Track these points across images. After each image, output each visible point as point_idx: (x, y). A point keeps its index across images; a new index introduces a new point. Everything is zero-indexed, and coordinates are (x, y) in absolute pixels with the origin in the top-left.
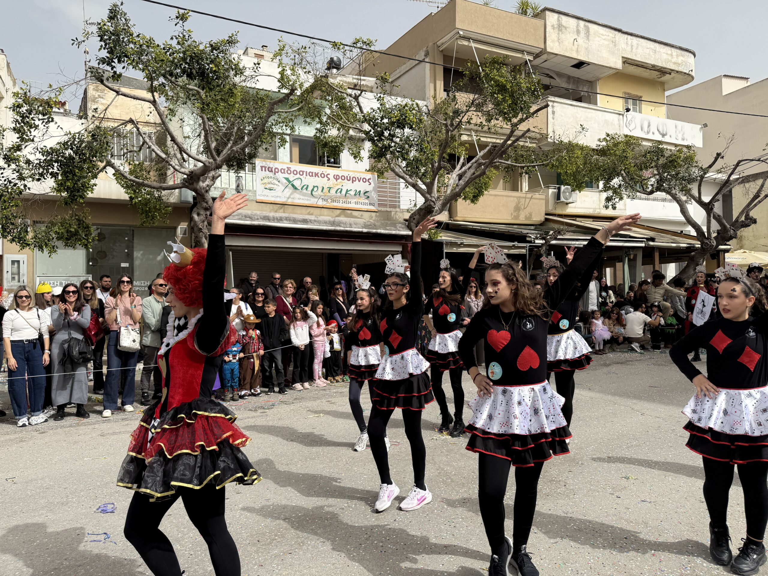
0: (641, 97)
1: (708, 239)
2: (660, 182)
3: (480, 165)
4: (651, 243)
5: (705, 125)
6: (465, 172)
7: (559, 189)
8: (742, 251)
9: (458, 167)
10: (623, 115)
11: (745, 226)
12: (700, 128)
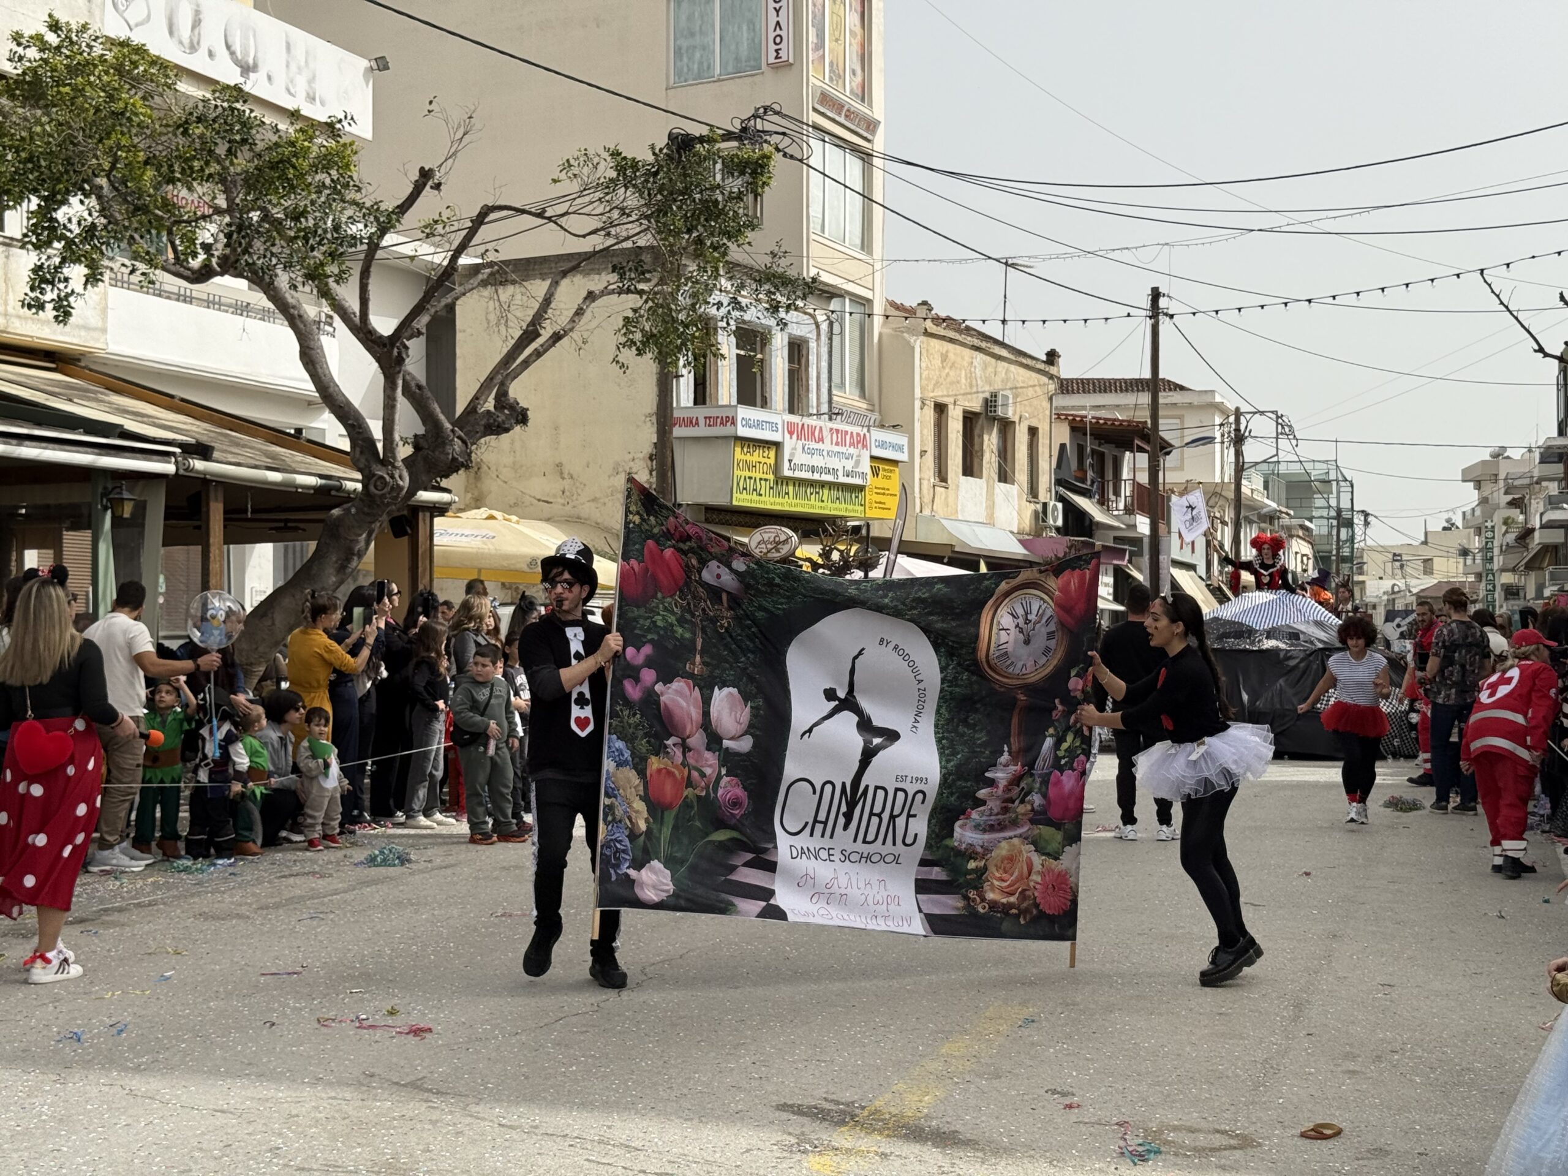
4: (199, 465)
5: (382, 64)
8: (483, 512)
11: (497, 428)
12: (366, 69)
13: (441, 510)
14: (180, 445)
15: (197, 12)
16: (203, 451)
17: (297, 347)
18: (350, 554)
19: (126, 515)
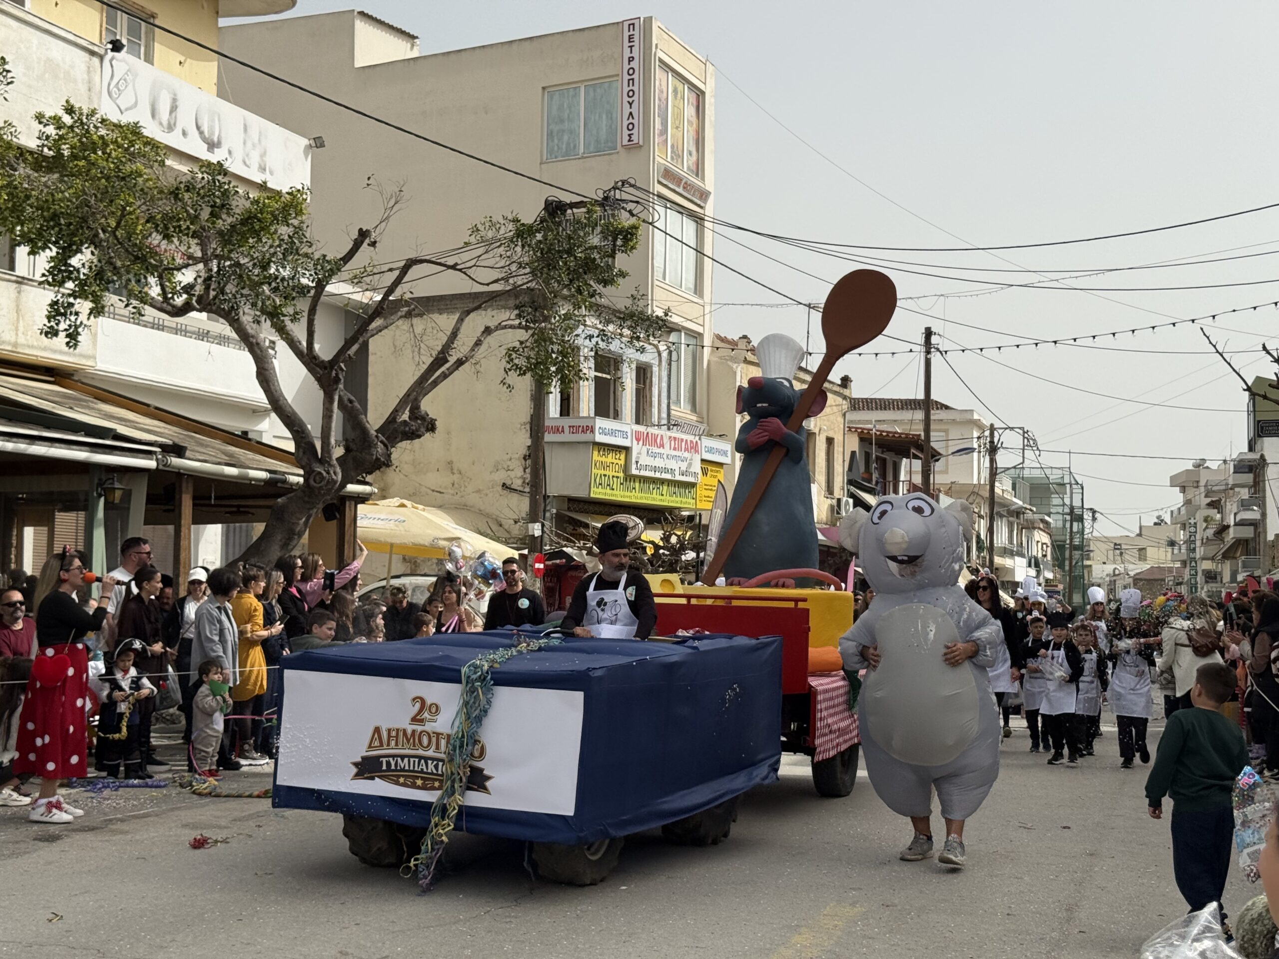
0: (153, 16)
1: (323, 462)
4: (176, 461)
5: (318, 143)
8: (396, 500)
10: (101, 58)
11: (413, 435)
12: (306, 146)
13: (362, 499)
14: (161, 446)
15: (174, 100)
16: (178, 450)
17: (254, 368)
18: (291, 536)
19: (117, 501)
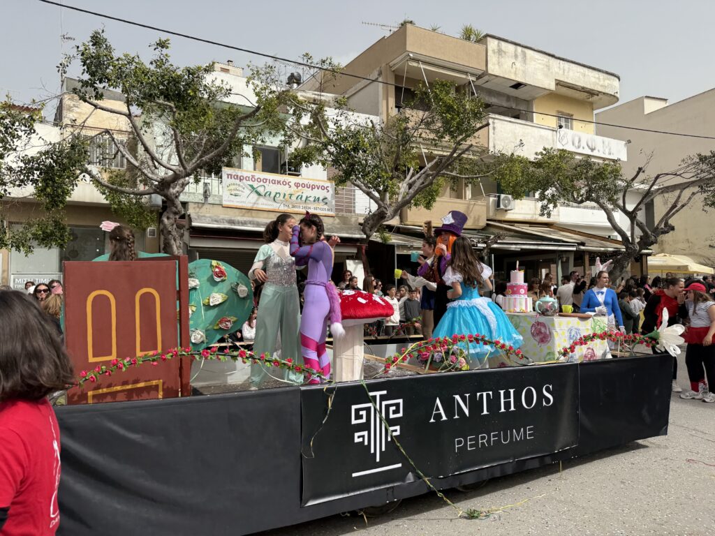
0: (572, 115)
1: (632, 244)
2: (590, 191)
3: (428, 175)
4: (582, 247)
5: (629, 142)
6: (414, 182)
7: (499, 197)
8: (663, 254)
9: (408, 177)
10: (556, 131)
11: (665, 232)
12: (625, 144)
13: (649, 255)
14: (578, 243)
15: (580, 139)
16: (583, 244)
18: (623, 268)
19: (564, 261)
